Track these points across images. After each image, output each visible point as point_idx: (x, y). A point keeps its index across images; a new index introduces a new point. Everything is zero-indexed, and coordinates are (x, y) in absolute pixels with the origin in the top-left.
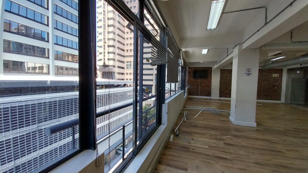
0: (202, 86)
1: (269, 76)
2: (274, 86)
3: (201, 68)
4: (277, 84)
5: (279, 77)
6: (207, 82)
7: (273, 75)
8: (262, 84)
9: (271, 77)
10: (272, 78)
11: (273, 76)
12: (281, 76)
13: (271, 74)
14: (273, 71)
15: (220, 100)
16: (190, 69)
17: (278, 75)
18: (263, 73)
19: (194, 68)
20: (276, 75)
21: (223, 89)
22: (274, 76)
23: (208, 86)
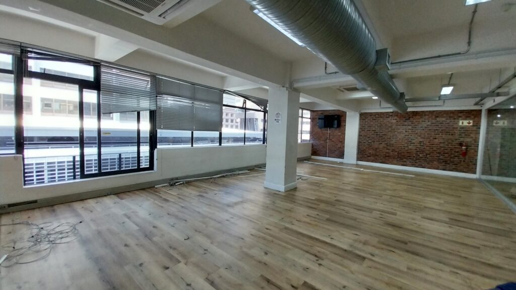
0: (332, 141)
1: (451, 124)
2: (461, 144)
3: (330, 112)
4: (468, 140)
5: (473, 126)
6: (339, 134)
7: (461, 122)
8: (437, 140)
9: (455, 126)
10: (457, 128)
11: (460, 124)
12: (477, 126)
13: (456, 120)
14: (460, 115)
15: (357, 165)
16: (315, 114)
17: (471, 121)
18: (438, 119)
19: (320, 112)
20: (468, 121)
21: (365, 148)
22: (463, 123)
23: (341, 142)
